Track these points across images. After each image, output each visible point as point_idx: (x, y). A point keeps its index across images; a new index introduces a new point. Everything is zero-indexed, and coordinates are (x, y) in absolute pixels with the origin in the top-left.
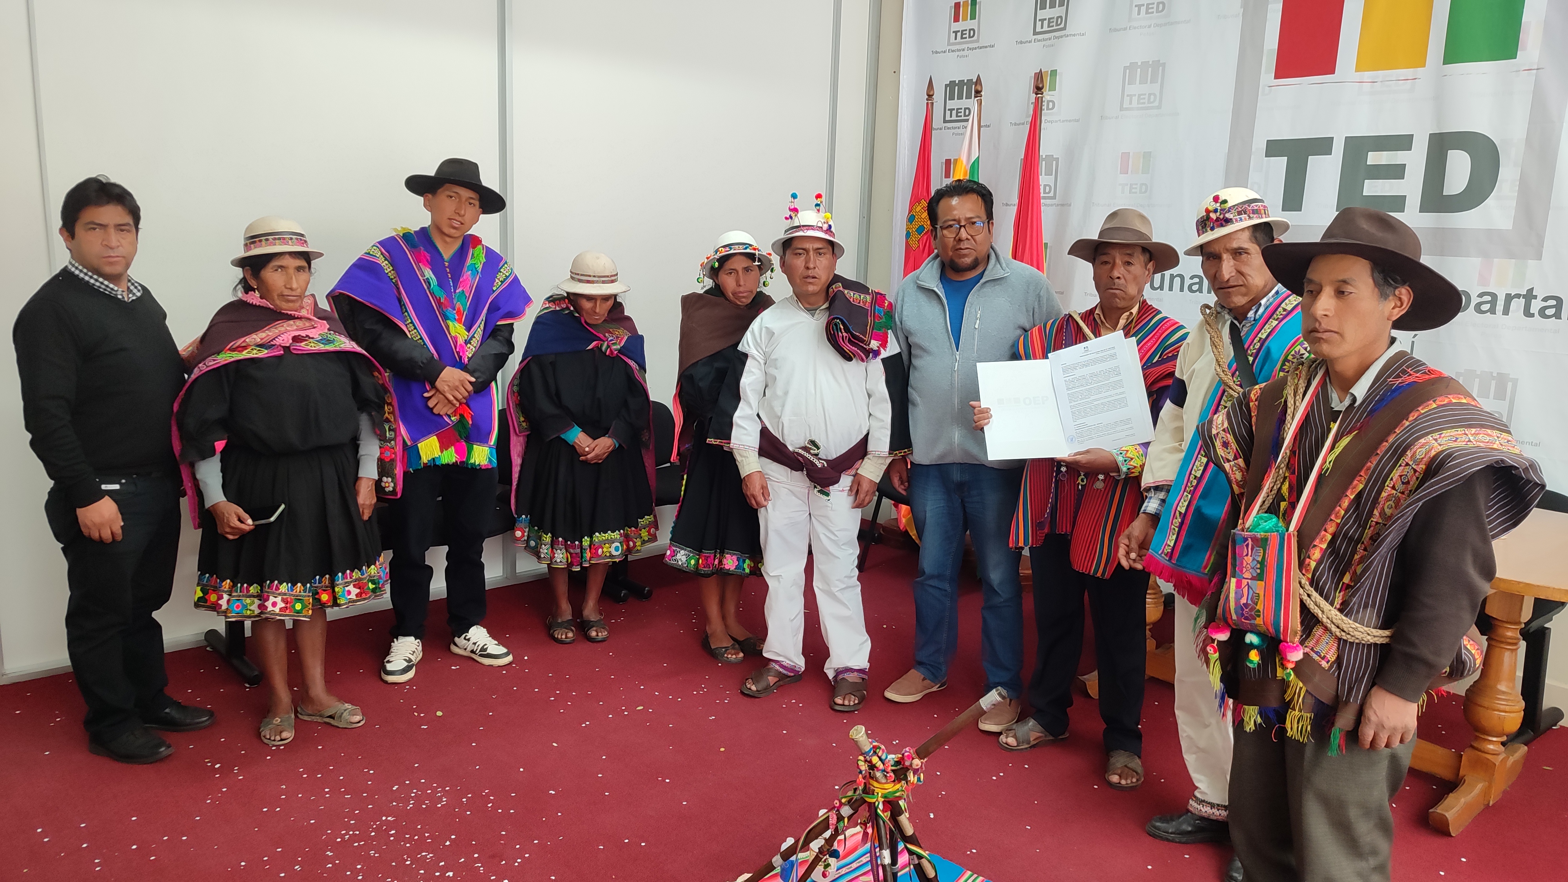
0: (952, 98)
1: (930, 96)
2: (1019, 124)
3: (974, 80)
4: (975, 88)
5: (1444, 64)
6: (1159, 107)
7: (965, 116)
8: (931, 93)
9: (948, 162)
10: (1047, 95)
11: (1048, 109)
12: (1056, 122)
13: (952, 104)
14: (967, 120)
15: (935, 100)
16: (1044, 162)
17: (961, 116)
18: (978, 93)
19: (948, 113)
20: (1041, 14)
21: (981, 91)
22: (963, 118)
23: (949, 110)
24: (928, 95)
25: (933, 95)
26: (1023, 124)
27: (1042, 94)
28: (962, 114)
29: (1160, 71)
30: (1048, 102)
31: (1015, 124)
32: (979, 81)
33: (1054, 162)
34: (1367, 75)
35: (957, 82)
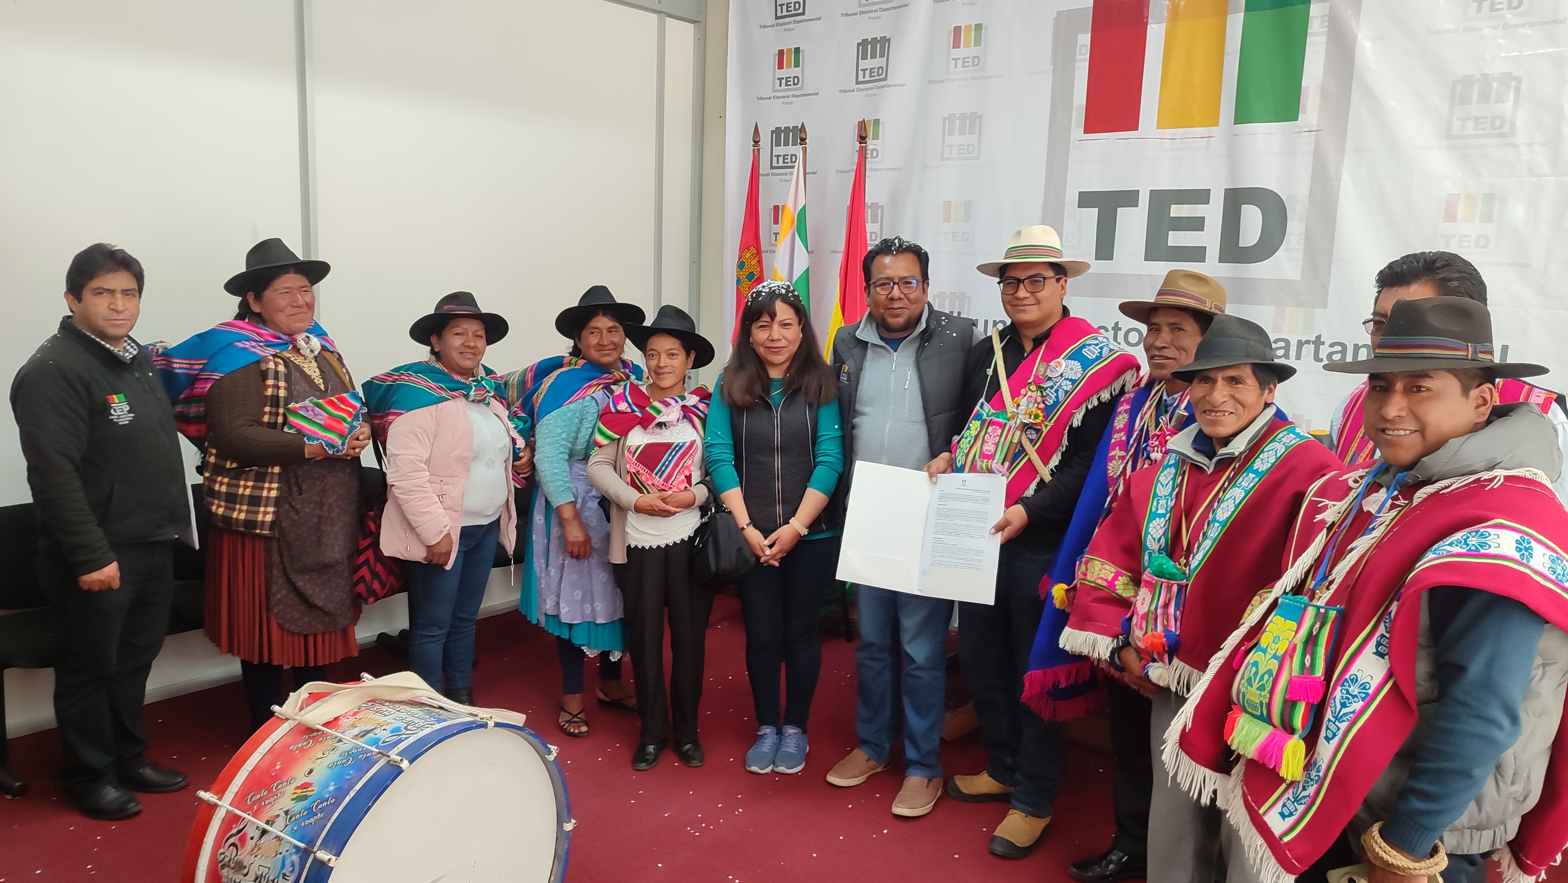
0: (778, 144)
1: (756, 142)
2: (845, 172)
3: (799, 127)
4: (800, 135)
5: (1235, 124)
6: (977, 158)
7: (792, 162)
8: (757, 140)
9: (776, 209)
10: (871, 144)
11: (872, 157)
12: (880, 170)
13: (779, 150)
14: (793, 167)
15: (761, 147)
16: (869, 210)
17: (788, 163)
18: (803, 140)
19: (775, 159)
20: (863, 64)
21: (806, 139)
22: (789, 164)
23: (775, 156)
24: (755, 142)
25: (759, 142)
26: (848, 171)
27: (866, 143)
28: (789, 160)
29: (978, 125)
30: (872, 150)
31: (841, 172)
32: (803, 129)
33: (880, 210)
34: (1168, 132)
35: (783, 128)
